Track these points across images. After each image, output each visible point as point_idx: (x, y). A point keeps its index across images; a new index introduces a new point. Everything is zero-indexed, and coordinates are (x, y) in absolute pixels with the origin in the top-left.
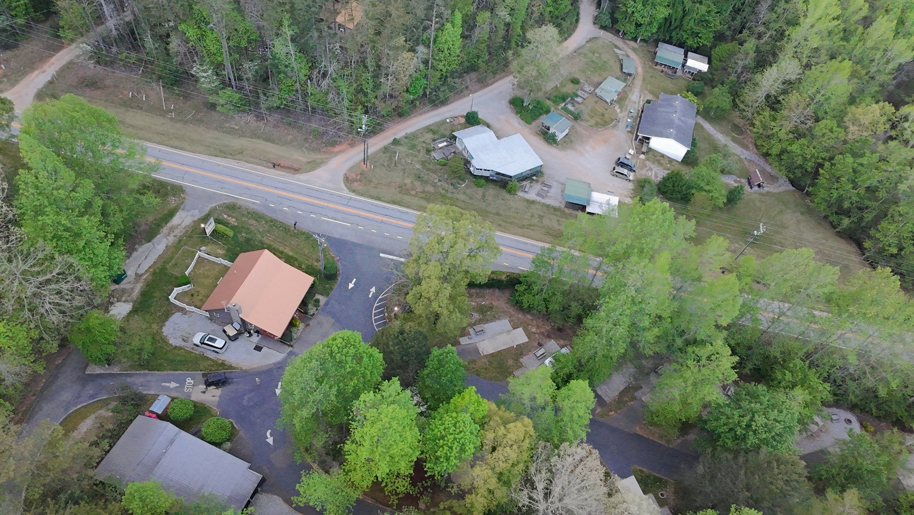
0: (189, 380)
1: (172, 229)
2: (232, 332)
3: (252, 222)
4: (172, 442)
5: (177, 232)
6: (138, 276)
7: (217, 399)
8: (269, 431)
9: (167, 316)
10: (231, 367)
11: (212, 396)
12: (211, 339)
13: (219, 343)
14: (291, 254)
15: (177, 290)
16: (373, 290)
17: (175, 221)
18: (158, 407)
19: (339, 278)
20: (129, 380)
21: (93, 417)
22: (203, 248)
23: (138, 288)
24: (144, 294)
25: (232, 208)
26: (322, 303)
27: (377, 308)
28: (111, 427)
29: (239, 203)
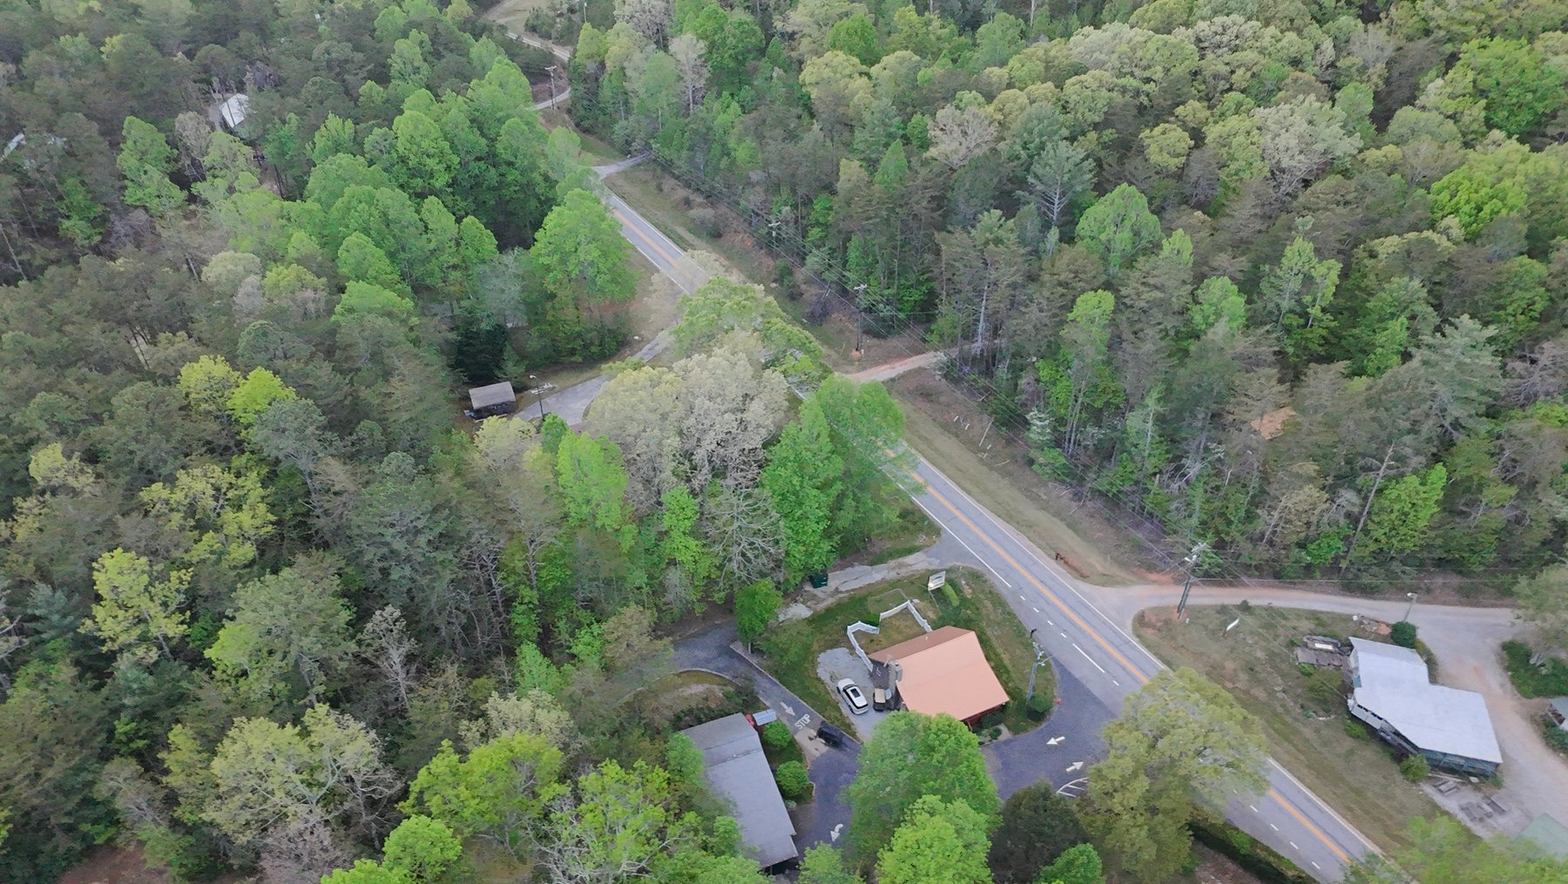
0: (806, 718)
1: (901, 566)
2: (880, 699)
3: (988, 604)
4: (747, 753)
5: (904, 572)
6: (837, 591)
7: (817, 754)
8: (841, 826)
9: (834, 645)
10: (854, 734)
11: (815, 748)
12: (854, 691)
13: (860, 701)
14: (1007, 662)
15: (860, 626)
16: (1078, 765)
17: (909, 559)
18: (762, 718)
19: (1044, 725)
20: (758, 677)
21: (707, 686)
22: (916, 601)
23: (830, 602)
24: (829, 610)
25: (976, 577)
26: (1001, 738)
27: (1067, 790)
28: (713, 706)
29: (987, 576)
